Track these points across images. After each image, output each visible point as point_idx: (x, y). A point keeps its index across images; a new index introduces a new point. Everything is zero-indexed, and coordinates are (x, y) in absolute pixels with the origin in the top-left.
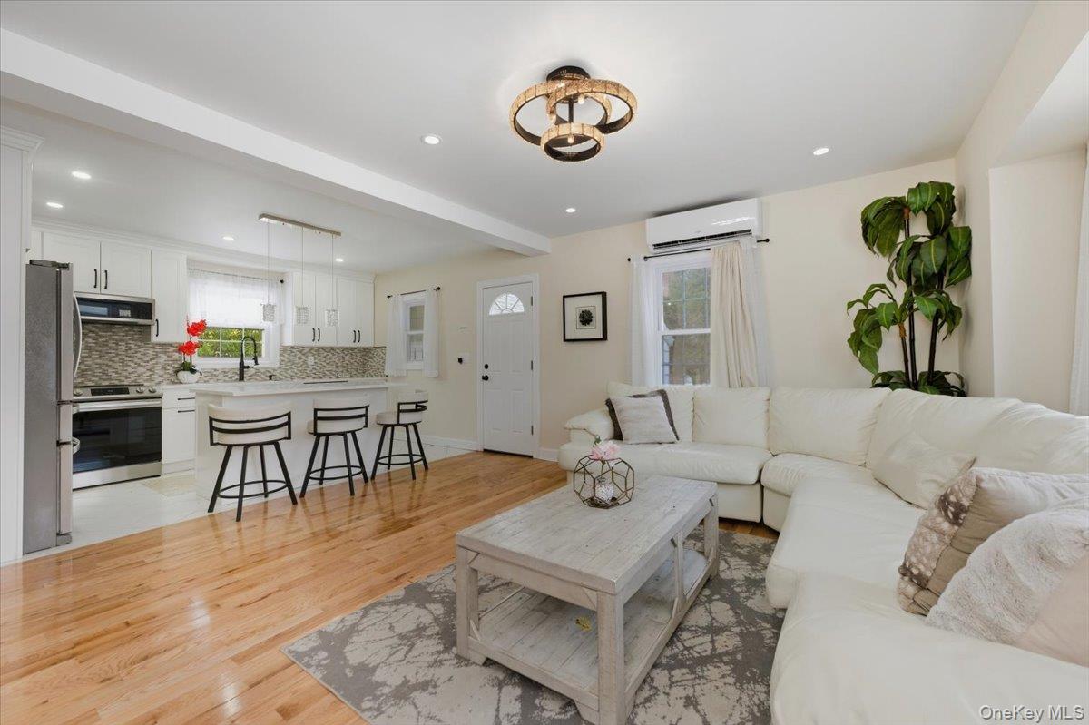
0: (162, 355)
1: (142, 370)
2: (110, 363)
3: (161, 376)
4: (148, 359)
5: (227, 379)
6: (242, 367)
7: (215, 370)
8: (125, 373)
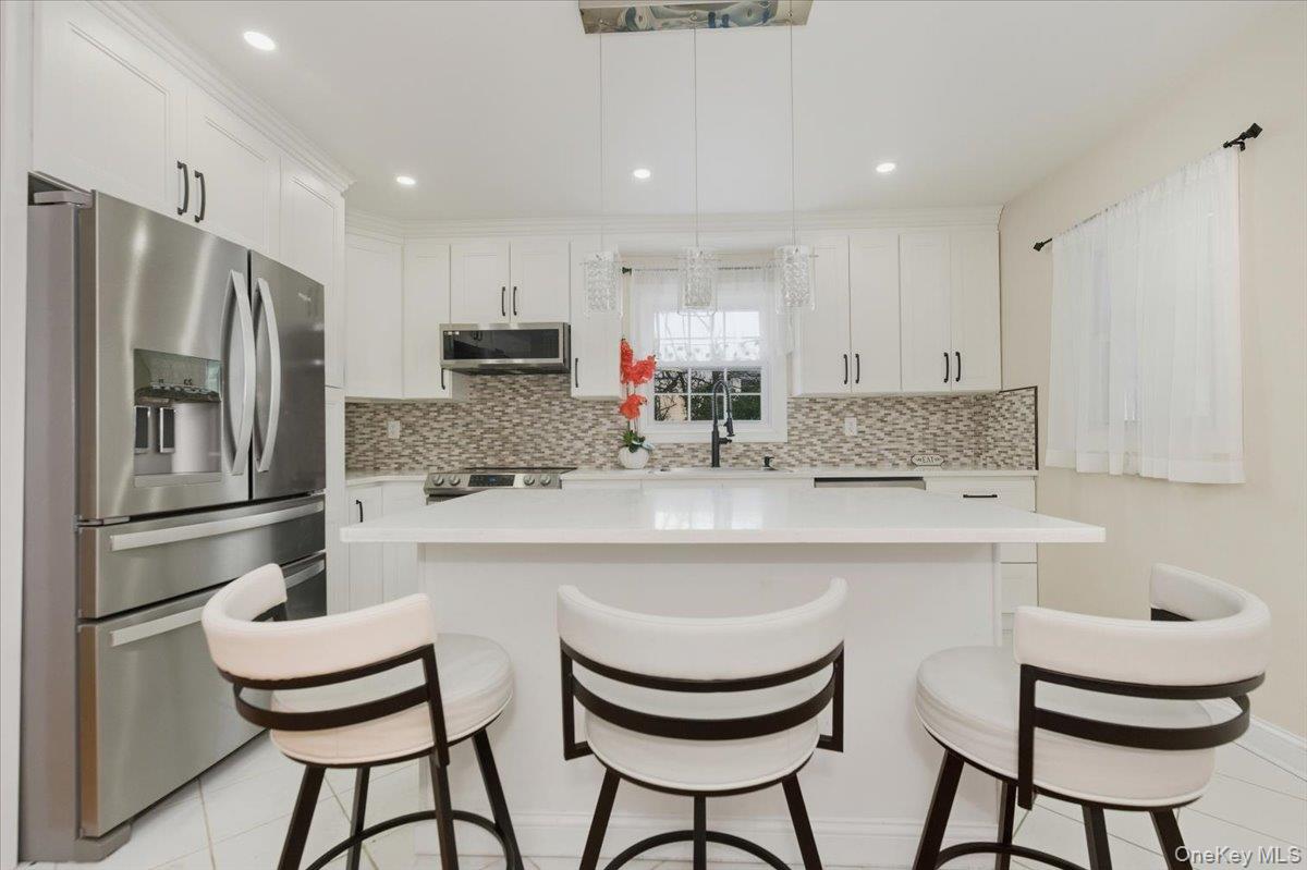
0: (604, 420)
1: (579, 444)
2: (543, 433)
3: (604, 455)
4: (586, 426)
5: (696, 462)
6: (717, 442)
7: (679, 446)
8: (559, 450)
